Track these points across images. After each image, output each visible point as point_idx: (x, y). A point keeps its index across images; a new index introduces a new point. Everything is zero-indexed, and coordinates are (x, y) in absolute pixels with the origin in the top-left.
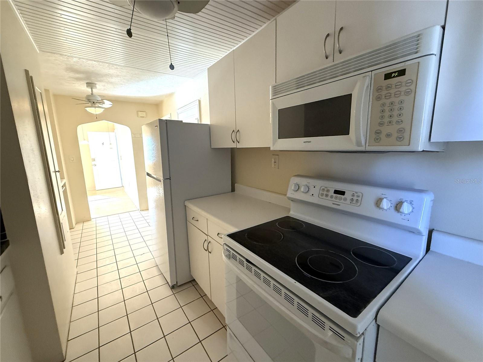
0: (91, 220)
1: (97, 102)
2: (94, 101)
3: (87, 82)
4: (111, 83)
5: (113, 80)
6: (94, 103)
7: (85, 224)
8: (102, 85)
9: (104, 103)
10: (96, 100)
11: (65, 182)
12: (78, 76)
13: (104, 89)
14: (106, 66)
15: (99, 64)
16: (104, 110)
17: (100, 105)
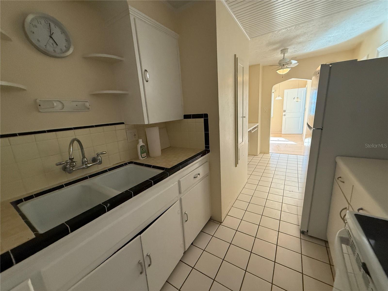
0: (269, 153)
1: (285, 64)
2: (283, 64)
3: (281, 49)
4: (300, 43)
5: (301, 39)
6: (283, 65)
7: (265, 155)
8: (293, 48)
9: (291, 63)
10: (285, 62)
11: (258, 125)
12: (274, 47)
13: (295, 51)
14: (293, 29)
15: (287, 30)
16: (290, 69)
17: (288, 66)
